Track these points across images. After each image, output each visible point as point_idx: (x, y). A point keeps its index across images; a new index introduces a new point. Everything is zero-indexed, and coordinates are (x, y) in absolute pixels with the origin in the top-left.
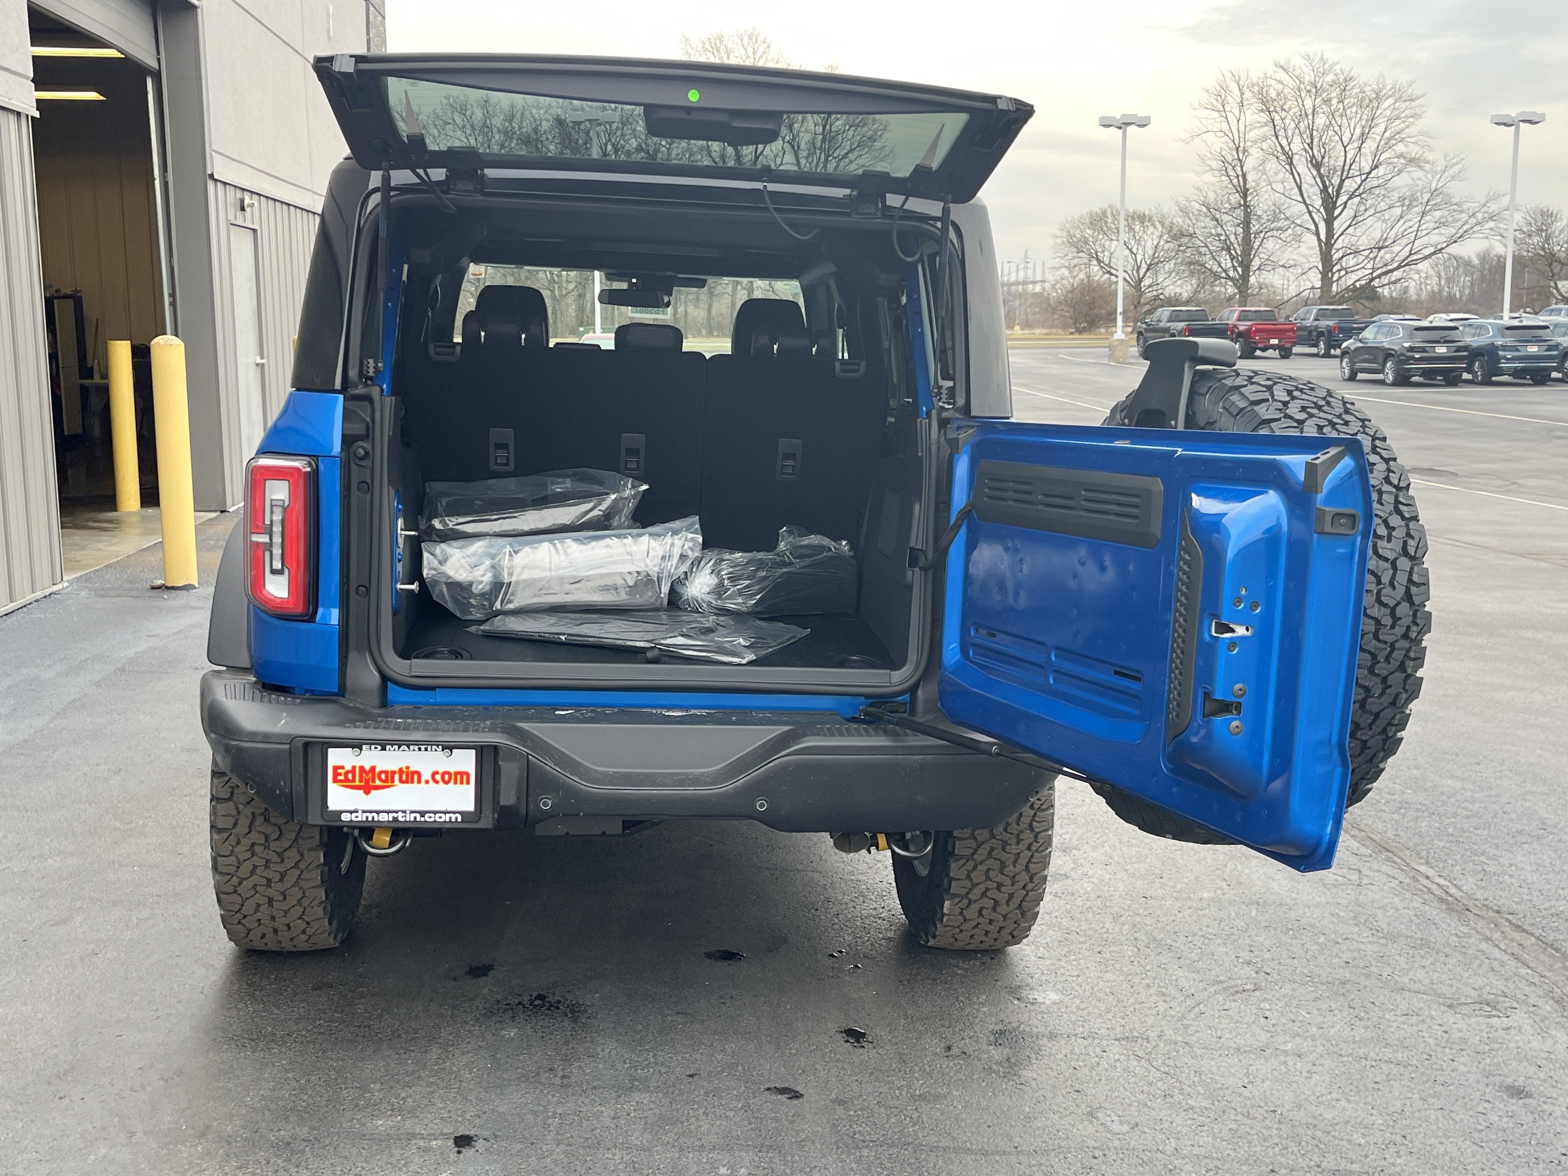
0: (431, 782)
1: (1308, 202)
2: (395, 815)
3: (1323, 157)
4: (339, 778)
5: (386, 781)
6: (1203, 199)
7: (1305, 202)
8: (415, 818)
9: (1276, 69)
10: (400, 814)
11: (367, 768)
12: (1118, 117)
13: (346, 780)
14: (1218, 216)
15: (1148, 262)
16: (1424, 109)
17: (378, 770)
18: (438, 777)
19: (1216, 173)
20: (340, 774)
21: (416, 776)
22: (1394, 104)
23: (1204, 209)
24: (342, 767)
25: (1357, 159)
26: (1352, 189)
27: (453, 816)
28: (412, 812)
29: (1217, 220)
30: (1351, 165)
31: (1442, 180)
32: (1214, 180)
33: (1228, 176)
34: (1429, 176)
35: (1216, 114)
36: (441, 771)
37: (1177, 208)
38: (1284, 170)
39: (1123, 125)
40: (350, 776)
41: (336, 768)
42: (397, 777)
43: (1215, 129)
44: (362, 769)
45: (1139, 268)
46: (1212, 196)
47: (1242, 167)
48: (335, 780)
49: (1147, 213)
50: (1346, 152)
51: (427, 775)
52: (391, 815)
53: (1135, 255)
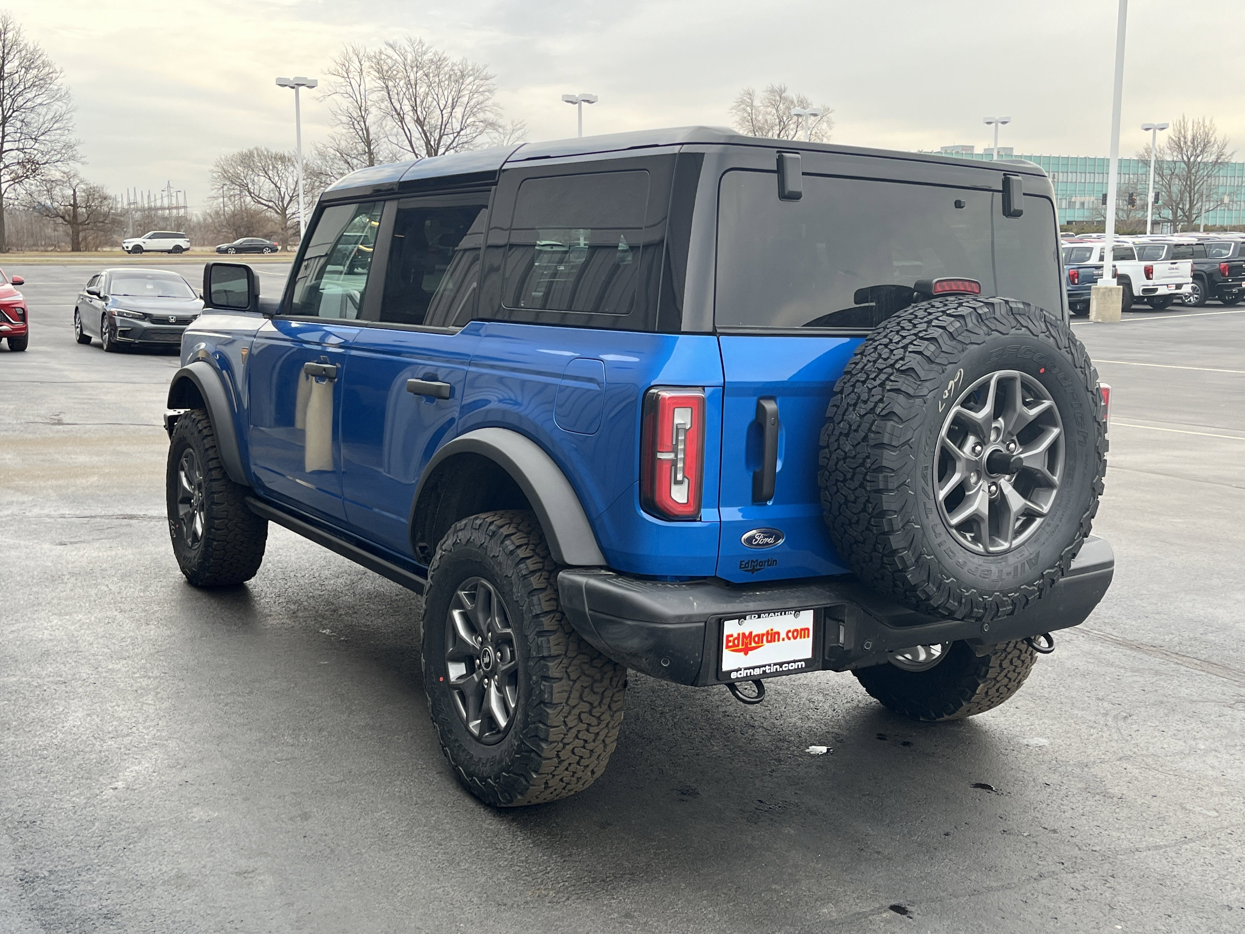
0: (786, 639)
1: (417, 152)
2: (764, 669)
3: (425, 119)
4: (730, 644)
5: (758, 643)
6: (337, 146)
7: (414, 152)
8: (776, 669)
9: (386, 47)
10: (767, 667)
11: (747, 634)
12: (292, 79)
13: (734, 645)
14: (349, 160)
15: (291, 195)
16: (495, 87)
17: (753, 634)
18: (790, 635)
19: (346, 126)
20: (730, 641)
21: (777, 636)
22: (474, 81)
23: (338, 154)
24: (732, 636)
25: (450, 121)
26: (448, 144)
27: (800, 664)
28: (775, 664)
29: (348, 163)
30: (446, 125)
31: (511, 139)
32: (344, 131)
33: (355, 129)
34: (502, 136)
35: (342, 80)
36: (792, 630)
37: (316, 152)
38: (397, 126)
39: (296, 86)
40: (736, 642)
41: (728, 636)
42: (765, 638)
43: (342, 91)
44: (744, 634)
45: (283, 199)
46: (343, 144)
47: (365, 122)
48: (727, 647)
49: (286, 155)
50: (442, 115)
51: (783, 635)
52: (762, 669)
53: (279, 188)
